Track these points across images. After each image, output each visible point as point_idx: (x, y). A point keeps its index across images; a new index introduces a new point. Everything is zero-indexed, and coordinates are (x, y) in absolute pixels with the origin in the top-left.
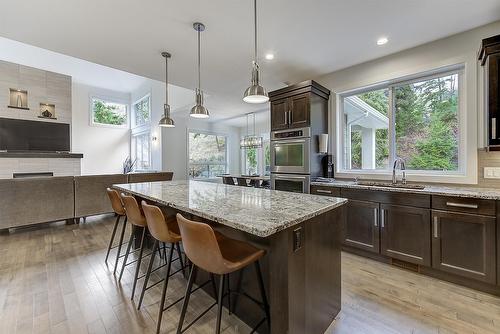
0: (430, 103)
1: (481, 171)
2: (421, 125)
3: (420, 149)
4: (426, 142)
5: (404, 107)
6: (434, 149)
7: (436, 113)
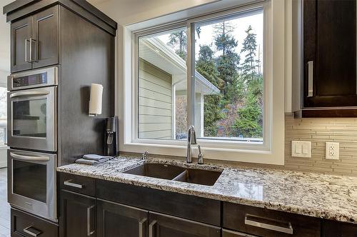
0: (246, 81)
1: (288, 146)
2: (241, 97)
3: (240, 114)
4: (244, 109)
5: (231, 82)
6: (248, 114)
7: (250, 88)
